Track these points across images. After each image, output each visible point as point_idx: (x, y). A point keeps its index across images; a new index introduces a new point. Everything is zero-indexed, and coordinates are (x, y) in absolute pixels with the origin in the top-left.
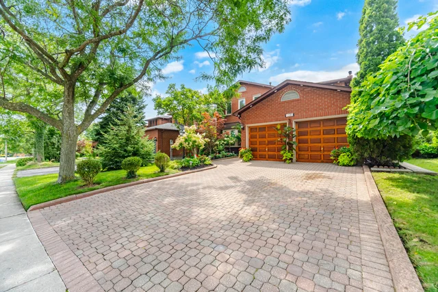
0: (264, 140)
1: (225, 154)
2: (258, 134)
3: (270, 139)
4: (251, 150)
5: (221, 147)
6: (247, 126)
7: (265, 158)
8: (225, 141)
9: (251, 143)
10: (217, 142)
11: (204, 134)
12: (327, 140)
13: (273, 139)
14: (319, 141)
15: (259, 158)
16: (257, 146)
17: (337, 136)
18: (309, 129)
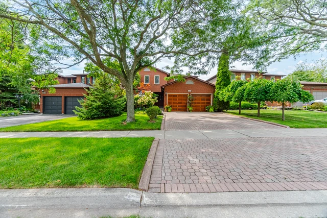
2: (173, 98)
3: (179, 101)
7: (176, 110)
12: (202, 103)
13: (181, 101)
14: (200, 103)
15: (173, 110)
16: (172, 104)
17: (206, 101)
18: (196, 98)
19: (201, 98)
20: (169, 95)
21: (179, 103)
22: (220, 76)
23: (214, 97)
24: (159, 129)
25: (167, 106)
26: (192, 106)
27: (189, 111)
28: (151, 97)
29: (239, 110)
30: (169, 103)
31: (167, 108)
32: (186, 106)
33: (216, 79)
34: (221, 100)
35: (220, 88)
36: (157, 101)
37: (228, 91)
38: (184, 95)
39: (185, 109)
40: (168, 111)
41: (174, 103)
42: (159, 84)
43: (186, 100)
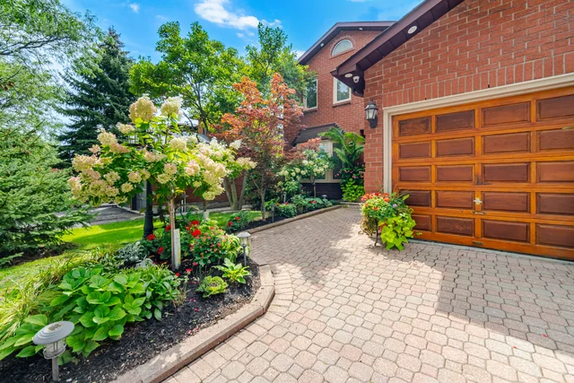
0: (465, 161)
1: (305, 202)
2: (432, 140)
3: (491, 160)
4: (408, 203)
5: (293, 183)
6: (388, 112)
7: (470, 233)
8: (302, 168)
9: (401, 175)
10: (284, 172)
11: (237, 144)
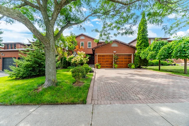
0: (104, 60)
6: (97, 54)
12: (125, 61)
13: (108, 60)
14: (123, 61)
15: (102, 67)
16: (101, 62)
17: (127, 60)
18: (120, 57)
19: (124, 57)
20: (99, 56)
21: (106, 61)
22: (140, 39)
23: (134, 56)
24: (84, 102)
25: (97, 64)
26: (117, 64)
27: (115, 68)
28: (82, 56)
29: (158, 67)
30: (98, 61)
31: (97, 66)
32: (112, 64)
33: (136, 42)
34: (143, 58)
35: (141, 48)
36: (88, 60)
37: (150, 50)
38: (110, 55)
39: (111, 66)
40: (98, 68)
41: (102, 61)
42: (91, 48)
43: (112, 59)
